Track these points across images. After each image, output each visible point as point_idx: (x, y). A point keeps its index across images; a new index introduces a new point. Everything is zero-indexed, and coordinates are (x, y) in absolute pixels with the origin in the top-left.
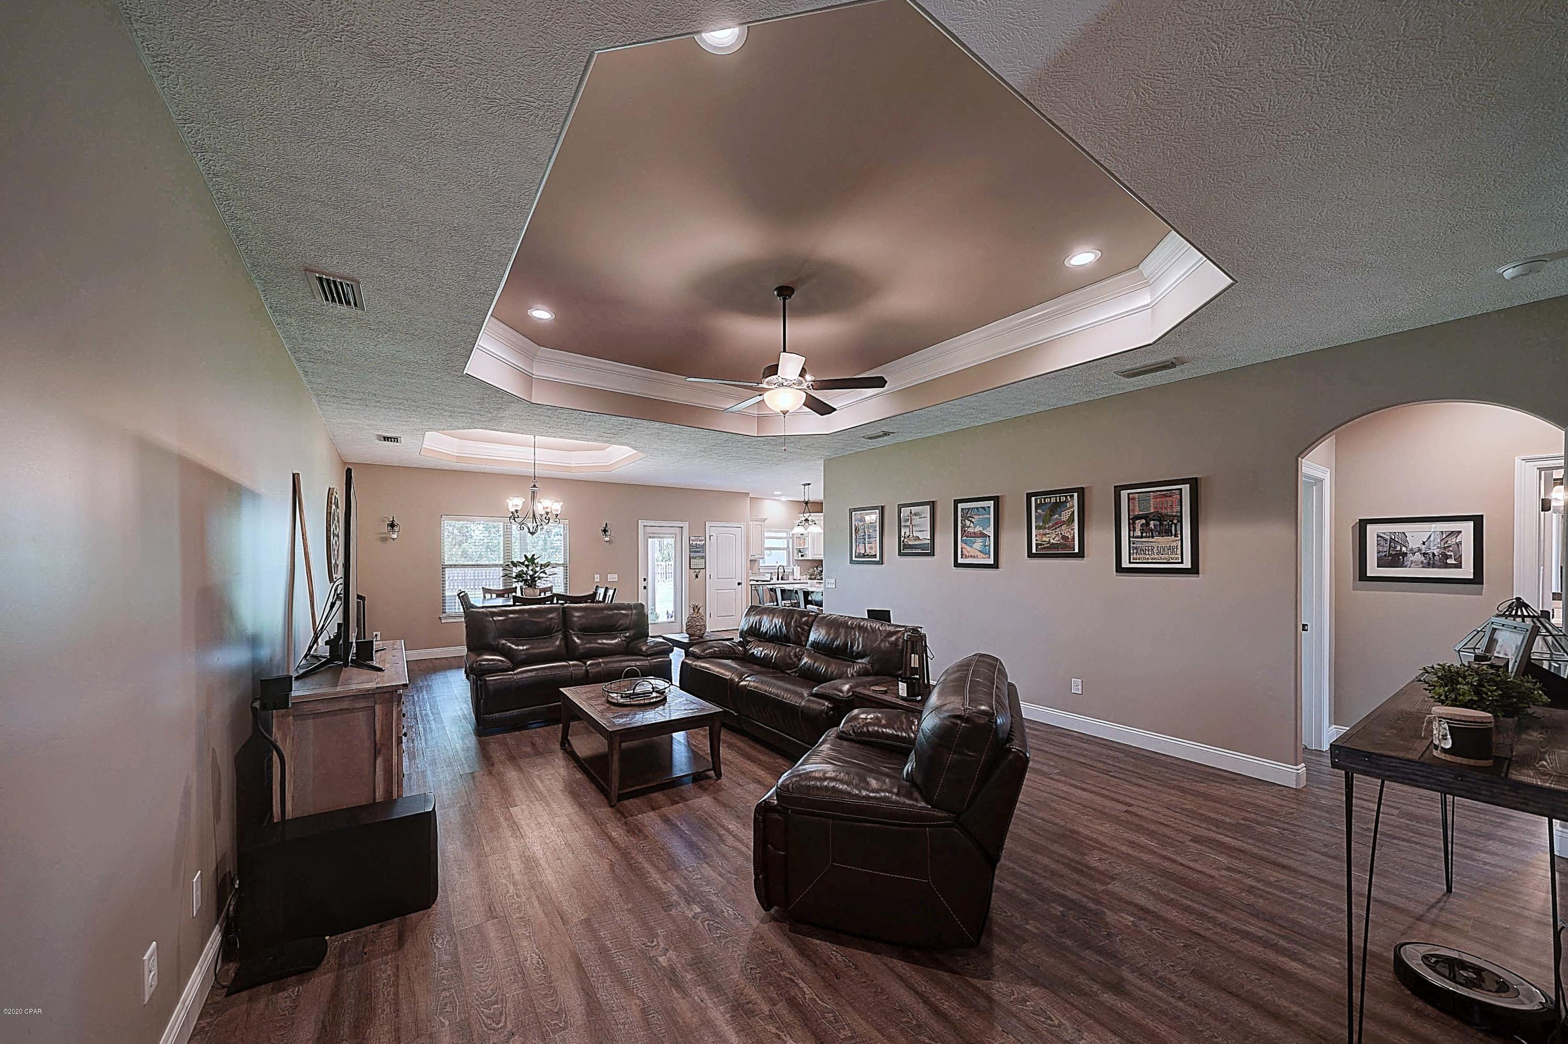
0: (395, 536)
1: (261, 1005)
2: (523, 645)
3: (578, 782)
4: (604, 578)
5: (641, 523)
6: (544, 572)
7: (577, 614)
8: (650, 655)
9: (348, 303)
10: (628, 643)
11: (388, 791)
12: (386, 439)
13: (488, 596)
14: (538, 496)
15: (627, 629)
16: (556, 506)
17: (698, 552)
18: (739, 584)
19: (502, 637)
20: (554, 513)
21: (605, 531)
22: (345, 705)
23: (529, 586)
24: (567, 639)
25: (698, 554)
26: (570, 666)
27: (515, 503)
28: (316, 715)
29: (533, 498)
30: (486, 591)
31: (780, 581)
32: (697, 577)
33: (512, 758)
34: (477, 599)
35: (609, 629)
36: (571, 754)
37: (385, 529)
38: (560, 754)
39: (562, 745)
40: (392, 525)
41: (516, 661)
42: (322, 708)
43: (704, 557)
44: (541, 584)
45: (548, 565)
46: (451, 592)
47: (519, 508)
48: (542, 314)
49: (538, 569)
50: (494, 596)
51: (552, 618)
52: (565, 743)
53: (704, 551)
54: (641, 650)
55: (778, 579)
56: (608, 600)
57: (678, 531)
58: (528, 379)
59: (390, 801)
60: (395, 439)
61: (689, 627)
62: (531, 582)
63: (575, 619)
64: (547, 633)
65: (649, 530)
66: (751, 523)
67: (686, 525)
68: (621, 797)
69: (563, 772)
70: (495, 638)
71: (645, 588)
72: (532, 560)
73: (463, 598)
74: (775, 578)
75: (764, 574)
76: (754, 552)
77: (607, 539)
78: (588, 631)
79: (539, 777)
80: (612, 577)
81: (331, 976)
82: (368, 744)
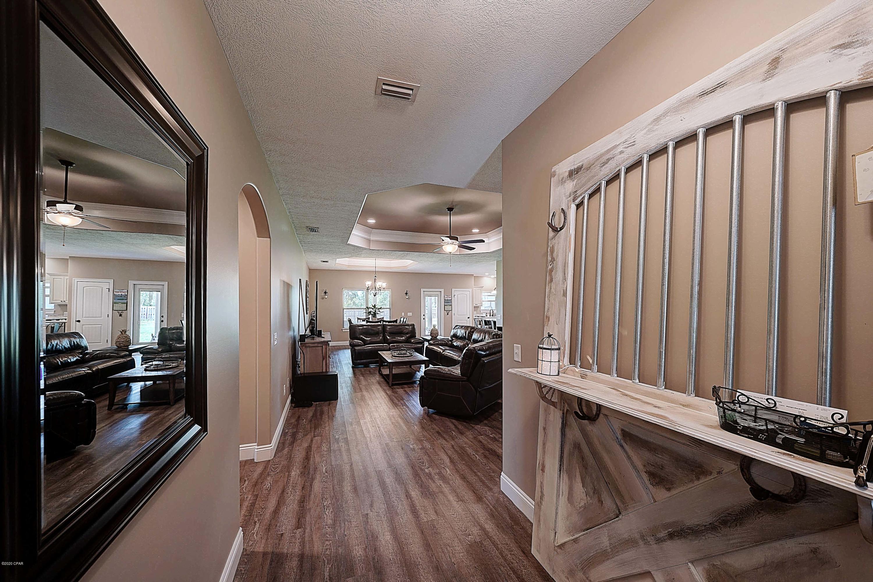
0: (326, 297)
1: (301, 410)
2: (368, 338)
3: (381, 381)
4: (406, 314)
5: (422, 290)
6: (379, 311)
7: (389, 327)
8: (414, 344)
9: (316, 232)
10: (407, 339)
11: (326, 369)
12: (324, 262)
13: (359, 321)
14: (377, 281)
15: (407, 333)
16: (384, 285)
17: (449, 303)
18: (468, 318)
19: (361, 335)
20: (383, 287)
21: (406, 294)
22: (316, 345)
23: (374, 317)
24: (384, 337)
25: (448, 304)
26: (384, 346)
27: (369, 283)
28: (309, 347)
29: (375, 281)
30: (358, 319)
31: (491, 317)
32: (448, 314)
33: (363, 375)
34: (355, 322)
35: (400, 333)
36: (381, 375)
37: (323, 294)
38: (378, 374)
39: (379, 372)
40: (325, 293)
41: (365, 343)
42: (311, 345)
43: (451, 305)
44: (378, 316)
45: (381, 308)
46: (346, 319)
47: (370, 286)
48: (372, 221)
49: (377, 310)
50: (361, 321)
51: (379, 329)
52: (380, 371)
53: (451, 302)
54: (411, 341)
55: (490, 316)
56: (402, 322)
57: (439, 293)
58: (369, 241)
59: (326, 372)
60: (327, 262)
61: (431, 333)
62: (374, 315)
63: (388, 329)
64: (377, 334)
65: (426, 293)
66: (474, 289)
67: (442, 290)
68: (393, 385)
69: (378, 379)
70: (359, 335)
71: (424, 319)
72: (375, 306)
73: (350, 321)
74: (488, 315)
75: (482, 314)
76: (476, 303)
77: (407, 297)
78: (392, 334)
79: (370, 379)
80: (410, 314)
81: (314, 408)
82: (321, 356)
